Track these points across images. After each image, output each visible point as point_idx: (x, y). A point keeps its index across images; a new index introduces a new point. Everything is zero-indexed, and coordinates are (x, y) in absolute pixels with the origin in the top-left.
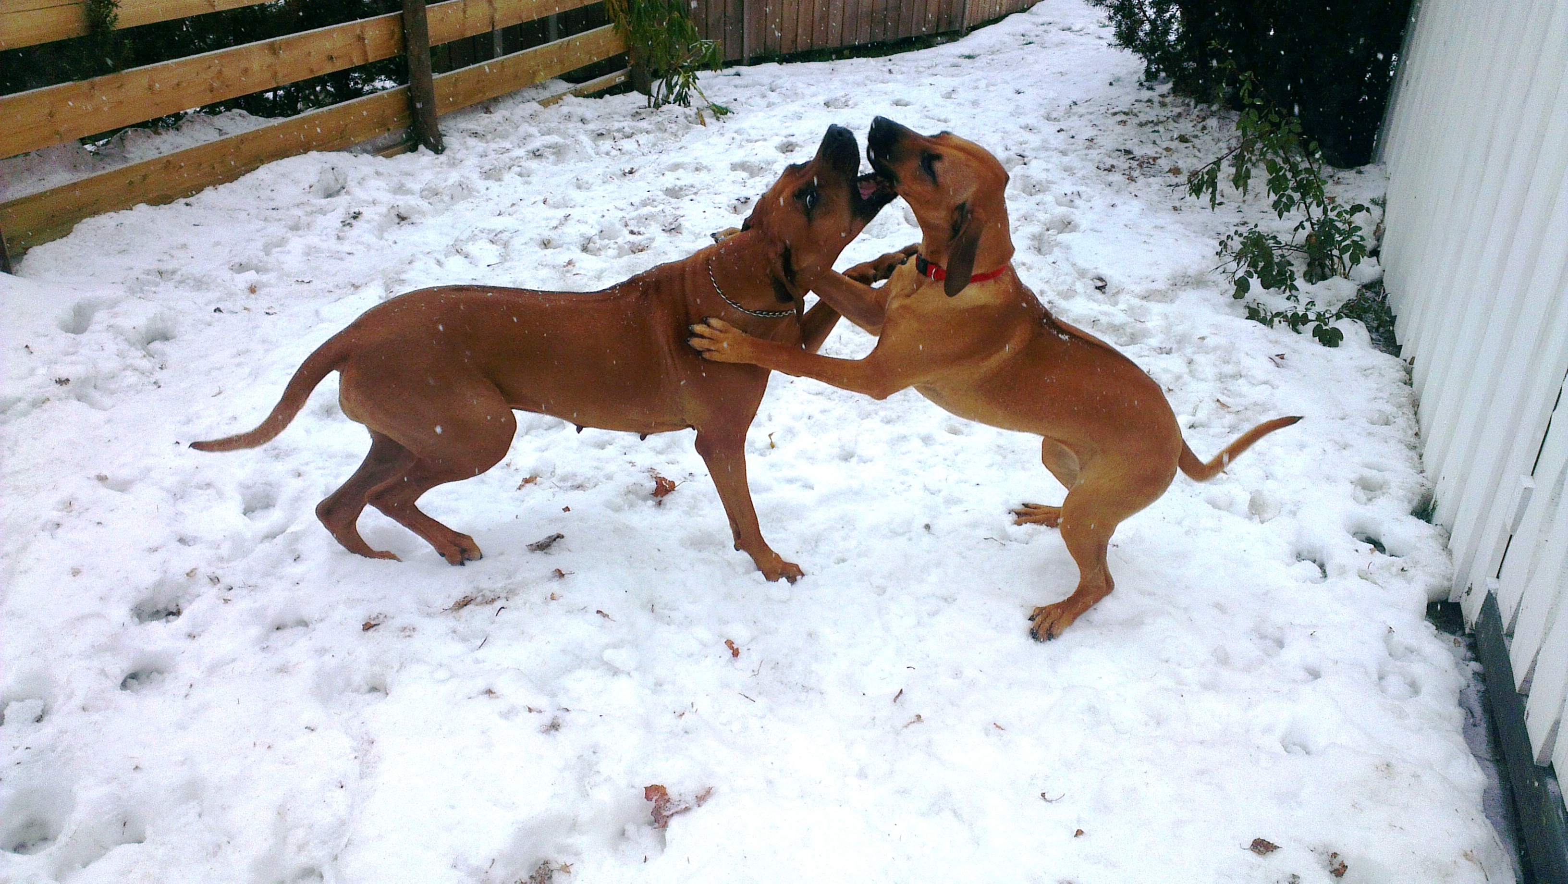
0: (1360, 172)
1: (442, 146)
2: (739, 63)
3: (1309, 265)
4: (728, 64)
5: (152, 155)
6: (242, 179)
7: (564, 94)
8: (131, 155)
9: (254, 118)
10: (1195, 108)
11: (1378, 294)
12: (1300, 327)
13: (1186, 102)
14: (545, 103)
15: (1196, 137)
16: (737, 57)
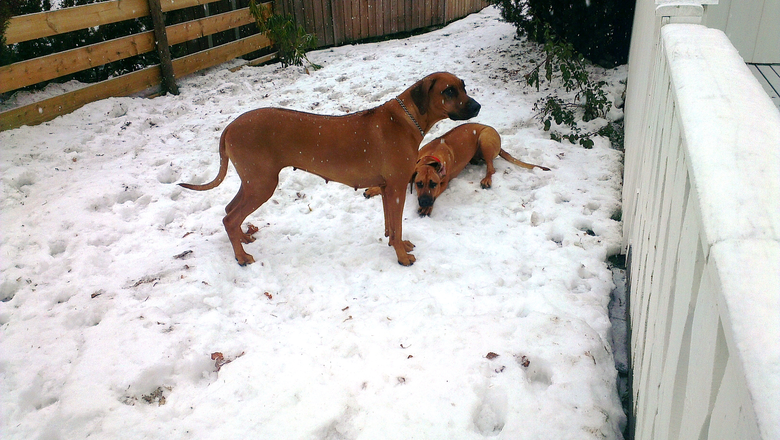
0: (616, 69)
1: (179, 92)
2: (333, 46)
3: (585, 113)
4: (328, 47)
5: (30, 102)
6: (75, 112)
7: (244, 65)
8: (20, 104)
9: (82, 83)
10: (538, 46)
11: (621, 125)
12: (575, 141)
13: (534, 44)
14: (233, 70)
15: (539, 60)
16: (332, 43)
